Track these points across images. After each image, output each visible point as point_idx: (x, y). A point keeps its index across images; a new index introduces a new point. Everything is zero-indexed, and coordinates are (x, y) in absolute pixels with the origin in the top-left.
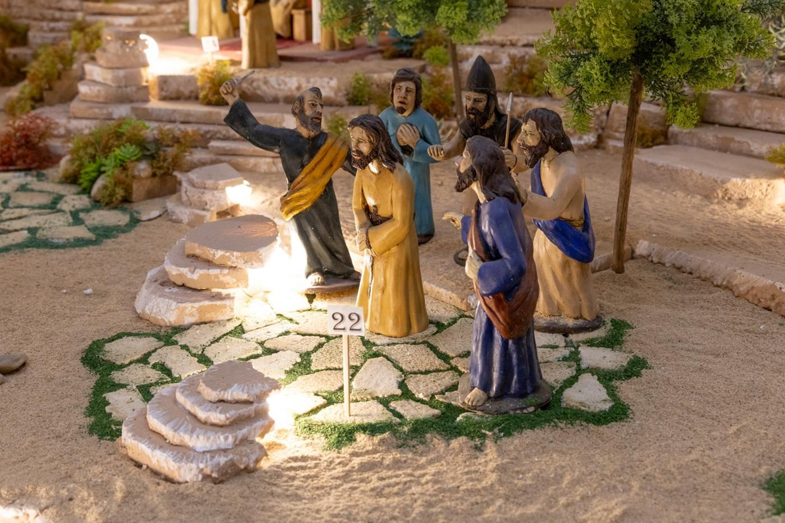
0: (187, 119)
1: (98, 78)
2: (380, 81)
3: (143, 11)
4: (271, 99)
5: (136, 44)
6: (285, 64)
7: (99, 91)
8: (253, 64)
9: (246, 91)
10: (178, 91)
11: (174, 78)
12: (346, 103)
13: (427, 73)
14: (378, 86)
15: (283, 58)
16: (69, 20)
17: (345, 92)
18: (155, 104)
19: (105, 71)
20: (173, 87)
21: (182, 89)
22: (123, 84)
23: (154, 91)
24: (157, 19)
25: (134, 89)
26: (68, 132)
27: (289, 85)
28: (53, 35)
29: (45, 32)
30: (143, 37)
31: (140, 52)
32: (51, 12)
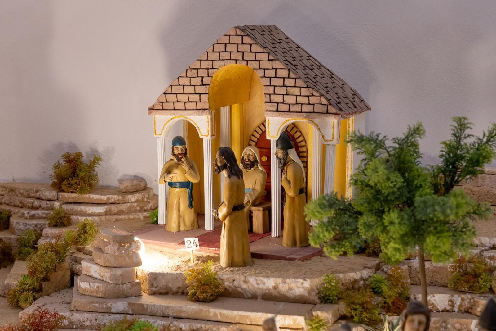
0: (179, 315)
1: (96, 275)
2: (345, 280)
3: (112, 200)
4: (250, 295)
5: (130, 246)
6: (257, 261)
7: (98, 287)
8: (232, 264)
9: (228, 288)
10: (167, 287)
11: (163, 275)
12: (318, 301)
13: (383, 270)
14: (343, 284)
15: (255, 256)
16: (47, 209)
17: (317, 291)
18: (147, 300)
19: (102, 269)
20: (162, 283)
21: (170, 285)
22: (120, 282)
23: (145, 286)
24: (124, 207)
25: (129, 285)
26: (72, 323)
27: (267, 285)
28: (35, 222)
29: (26, 218)
30: (136, 239)
31: (134, 252)
32: (30, 200)
